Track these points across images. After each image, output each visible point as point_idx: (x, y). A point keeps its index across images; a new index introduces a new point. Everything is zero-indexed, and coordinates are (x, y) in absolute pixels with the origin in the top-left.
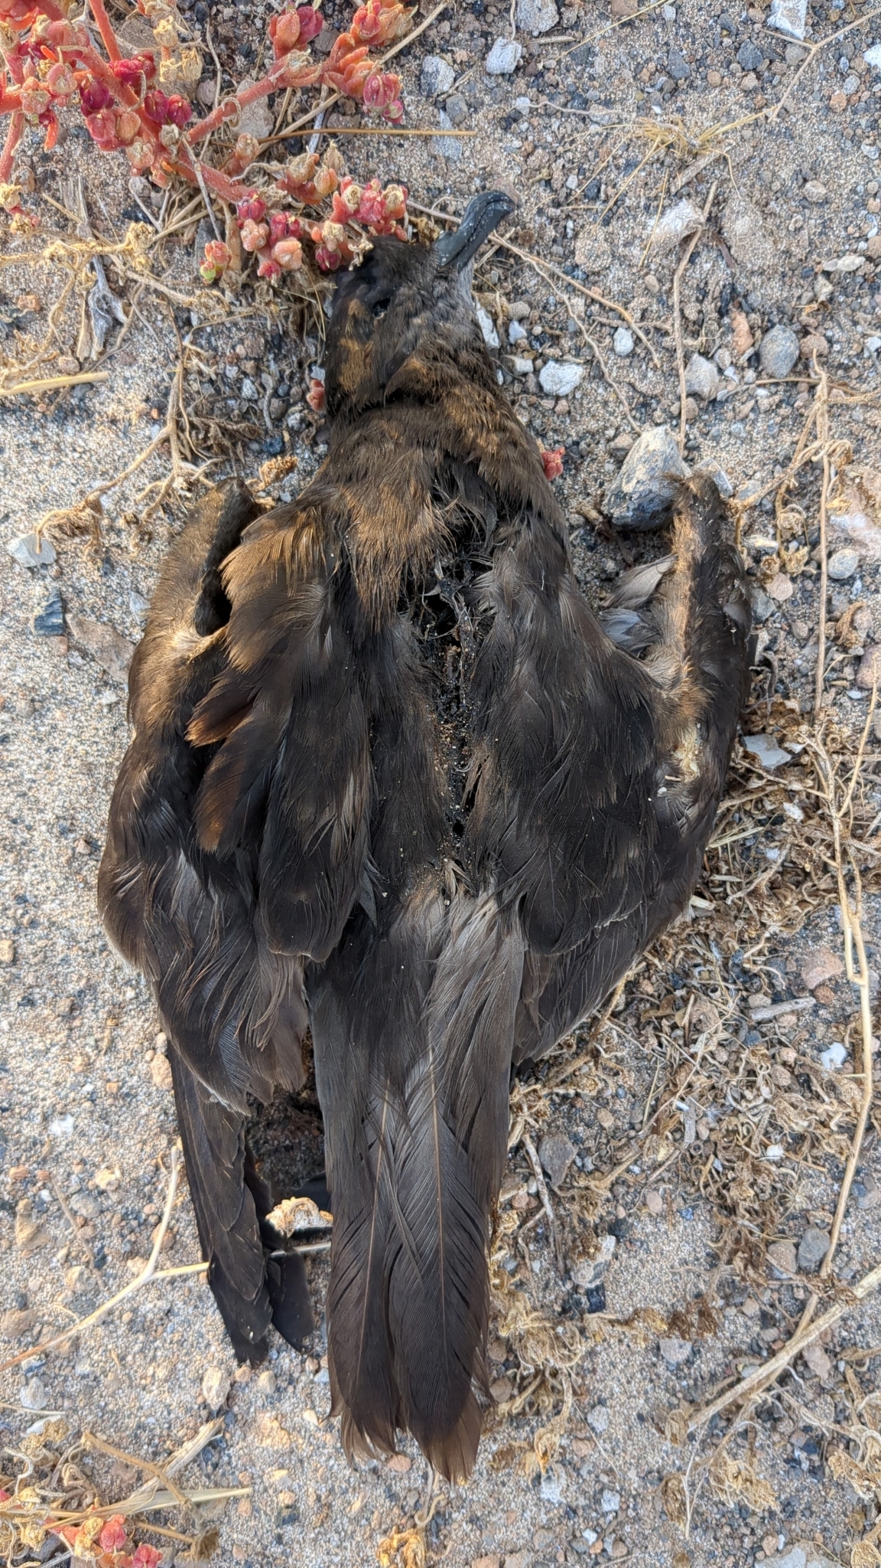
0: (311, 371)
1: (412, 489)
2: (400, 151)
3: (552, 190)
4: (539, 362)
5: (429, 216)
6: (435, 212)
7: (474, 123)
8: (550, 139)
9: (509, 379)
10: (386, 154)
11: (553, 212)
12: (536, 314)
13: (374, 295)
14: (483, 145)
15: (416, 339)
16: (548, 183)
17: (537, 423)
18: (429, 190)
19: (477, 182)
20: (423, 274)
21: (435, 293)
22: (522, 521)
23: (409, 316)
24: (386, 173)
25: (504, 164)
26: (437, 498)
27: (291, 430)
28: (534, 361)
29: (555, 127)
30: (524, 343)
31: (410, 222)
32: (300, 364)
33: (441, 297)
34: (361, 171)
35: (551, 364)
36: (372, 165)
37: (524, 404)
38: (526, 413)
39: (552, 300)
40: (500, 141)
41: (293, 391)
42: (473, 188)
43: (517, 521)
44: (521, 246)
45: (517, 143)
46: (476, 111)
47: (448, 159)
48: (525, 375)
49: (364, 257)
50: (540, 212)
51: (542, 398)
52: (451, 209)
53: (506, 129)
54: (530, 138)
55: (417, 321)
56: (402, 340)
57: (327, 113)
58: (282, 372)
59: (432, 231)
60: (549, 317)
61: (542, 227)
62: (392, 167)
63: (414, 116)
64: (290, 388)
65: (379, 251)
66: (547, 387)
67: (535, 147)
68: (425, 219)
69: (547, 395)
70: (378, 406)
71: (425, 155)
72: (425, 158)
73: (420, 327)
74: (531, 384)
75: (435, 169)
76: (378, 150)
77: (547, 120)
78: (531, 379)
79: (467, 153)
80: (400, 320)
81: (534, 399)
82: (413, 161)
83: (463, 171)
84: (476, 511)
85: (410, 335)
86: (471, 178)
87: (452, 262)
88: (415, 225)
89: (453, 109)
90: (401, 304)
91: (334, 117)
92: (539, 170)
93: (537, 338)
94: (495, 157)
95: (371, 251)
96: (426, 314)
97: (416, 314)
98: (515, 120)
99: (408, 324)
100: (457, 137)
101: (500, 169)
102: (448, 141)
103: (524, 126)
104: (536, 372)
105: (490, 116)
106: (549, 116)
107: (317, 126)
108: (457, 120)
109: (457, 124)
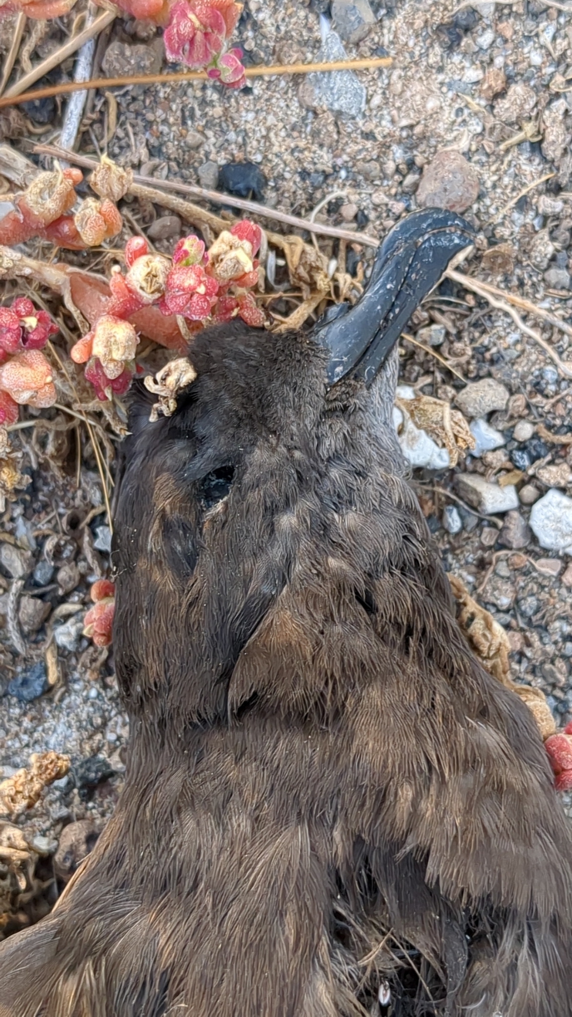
0: (94, 535)
1: (290, 932)
2: (246, 101)
3: (544, 159)
4: (529, 491)
5: (307, 236)
6: (314, 223)
7: (387, 38)
8: (536, 58)
9: (472, 521)
10: (218, 111)
11: (549, 204)
12: (520, 401)
13: (202, 465)
14: (406, 80)
15: (289, 562)
16: (537, 147)
17: (530, 604)
18: (304, 174)
19: (398, 154)
20: (298, 411)
21: (324, 452)
22: (519, 939)
23: (272, 510)
24: (221, 148)
25: (448, 115)
26: (341, 935)
27: (62, 653)
28: (519, 487)
29: (546, 38)
30: (499, 459)
31: (272, 246)
32: (74, 523)
33: (335, 458)
34: (171, 149)
35: (553, 496)
36: (193, 137)
37: (503, 570)
38: (507, 587)
39: (550, 374)
40: (441, 69)
41: (62, 575)
42: (390, 166)
43: (507, 943)
44: (486, 275)
45: (473, 74)
46: (390, 13)
47: (339, 114)
48: (502, 515)
49: (177, 400)
50: (523, 205)
51: (537, 556)
52: (349, 211)
53: (450, 49)
54: (499, 61)
55: (287, 521)
56: (261, 567)
57: (102, 40)
58: (41, 541)
59: (313, 269)
60: (547, 405)
61: (530, 233)
62: (232, 136)
63: (270, 30)
64: (57, 570)
65: (209, 384)
66: (546, 539)
67: (509, 80)
68: (298, 239)
69: (546, 552)
70: (219, 721)
71: (294, 105)
72: (295, 113)
73: (296, 536)
74: (516, 536)
75: (315, 134)
76: (204, 103)
77: (530, 24)
78: (515, 523)
79: (377, 100)
80: (257, 522)
81: (523, 560)
82: (271, 120)
83: (369, 136)
84: (423, 945)
85: (276, 553)
86: (385, 147)
87: (353, 374)
88: (280, 253)
89: (345, 19)
90: (255, 485)
91: (113, 50)
92: (517, 124)
93: (523, 447)
94: (432, 104)
95: (192, 385)
96: (307, 504)
97: (288, 503)
98: (467, 30)
99: (272, 528)
100: (357, 72)
101: (441, 127)
102: (338, 81)
103: (486, 39)
104: (525, 508)
105: (419, 23)
106: (536, 16)
107: (82, 72)
108: (354, 37)
109: (354, 45)
